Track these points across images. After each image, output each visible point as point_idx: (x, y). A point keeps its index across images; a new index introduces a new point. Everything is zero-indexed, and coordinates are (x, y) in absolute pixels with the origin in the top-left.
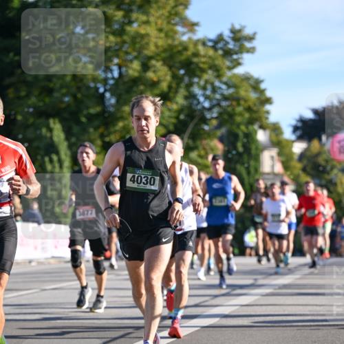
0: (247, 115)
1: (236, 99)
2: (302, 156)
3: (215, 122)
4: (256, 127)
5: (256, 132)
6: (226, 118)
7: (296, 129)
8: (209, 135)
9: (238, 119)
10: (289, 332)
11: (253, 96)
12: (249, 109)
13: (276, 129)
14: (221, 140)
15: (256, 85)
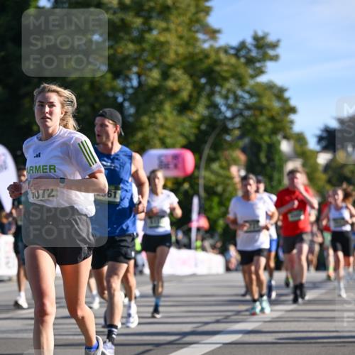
0: (270, 125)
1: (259, 109)
2: (327, 167)
3: (237, 133)
4: (279, 137)
5: (279, 143)
6: (249, 128)
7: (320, 139)
8: (231, 146)
9: (261, 129)
10: (314, 349)
11: (277, 105)
12: (272, 119)
13: (300, 139)
14: (244, 150)
15: (279, 93)
